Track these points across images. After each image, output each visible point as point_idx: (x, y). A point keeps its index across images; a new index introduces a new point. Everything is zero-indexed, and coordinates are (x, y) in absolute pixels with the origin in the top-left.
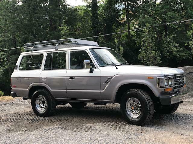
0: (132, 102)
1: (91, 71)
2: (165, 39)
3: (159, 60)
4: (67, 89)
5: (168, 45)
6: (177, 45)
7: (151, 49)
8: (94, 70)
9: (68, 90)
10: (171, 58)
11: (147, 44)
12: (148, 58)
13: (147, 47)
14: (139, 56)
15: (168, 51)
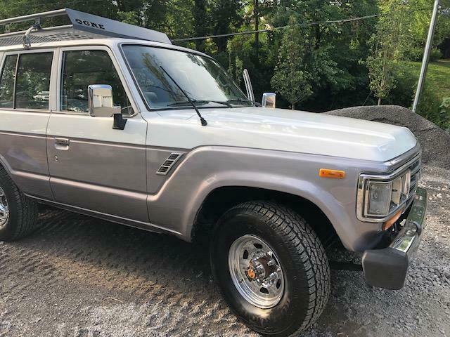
0: (250, 246)
1: (119, 124)
2: (316, 51)
3: (308, 89)
4: (51, 176)
5: (320, 65)
6: (336, 64)
7: (297, 68)
8: (129, 120)
9: (53, 180)
10: (323, 85)
11: (288, 57)
12: (290, 85)
13: (289, 63)
14: (273, 81)
15: (319, 74)
